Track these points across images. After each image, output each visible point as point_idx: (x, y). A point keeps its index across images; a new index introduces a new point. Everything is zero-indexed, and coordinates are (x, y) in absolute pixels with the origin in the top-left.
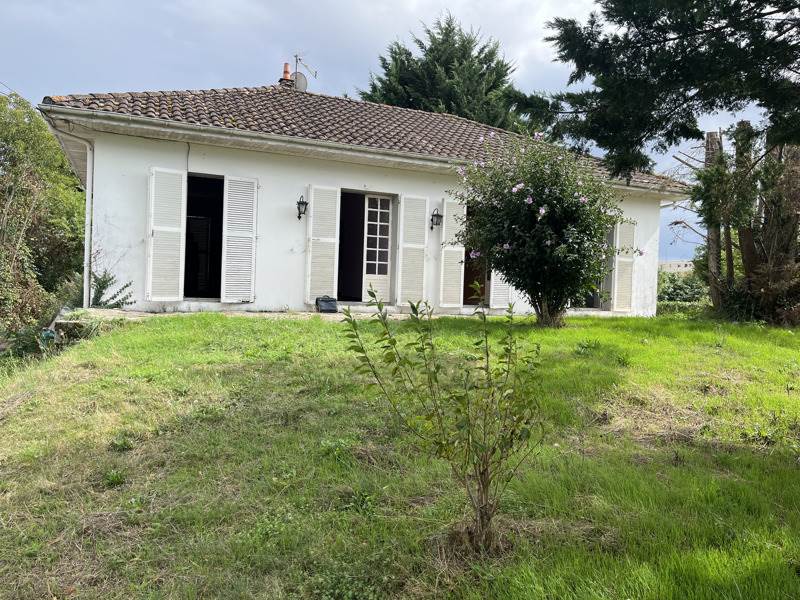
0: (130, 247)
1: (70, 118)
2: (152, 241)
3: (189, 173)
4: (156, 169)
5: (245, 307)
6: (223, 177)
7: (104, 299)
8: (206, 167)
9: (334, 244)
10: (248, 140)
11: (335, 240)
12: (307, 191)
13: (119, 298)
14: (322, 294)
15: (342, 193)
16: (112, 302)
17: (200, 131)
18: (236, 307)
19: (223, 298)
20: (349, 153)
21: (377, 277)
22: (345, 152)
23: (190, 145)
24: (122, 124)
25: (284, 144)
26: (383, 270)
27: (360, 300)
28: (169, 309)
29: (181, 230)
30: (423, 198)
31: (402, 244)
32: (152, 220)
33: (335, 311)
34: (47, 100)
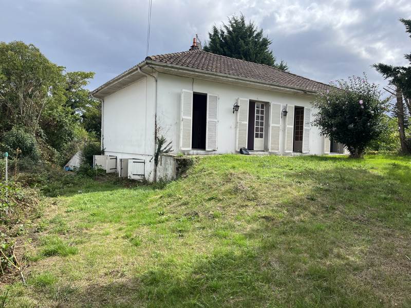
0: (171, 125)
1: (153, 66)
2: (182, 123)
3: (194, 92)
4: (184, 90)
5: (213, 152)
6: (206, 94)
7: (162, 149)
8: (200, 90)
9: (246, 124)
10: (221, 78)
11: (247, 123)
12: (237, 100)
13: (167, 149)
14: (242, 146)
15: (250, 102)
16: (165, 150)
17: (205, 73)
18: (211, 152)
19: (207, 149)
20: (258, 84)
21: (259, 139)
22: (256, 84)
23: (193, 80)
24: (176, 70)
25: (234, 80)
26: (261, 137)
27: (253, 150)
28: (186, 153)
29: (191, 118)
30: (279, 104)
31: (271, 124)
32: (182, 114)
33: (248, 154)
34: (148, 58)
